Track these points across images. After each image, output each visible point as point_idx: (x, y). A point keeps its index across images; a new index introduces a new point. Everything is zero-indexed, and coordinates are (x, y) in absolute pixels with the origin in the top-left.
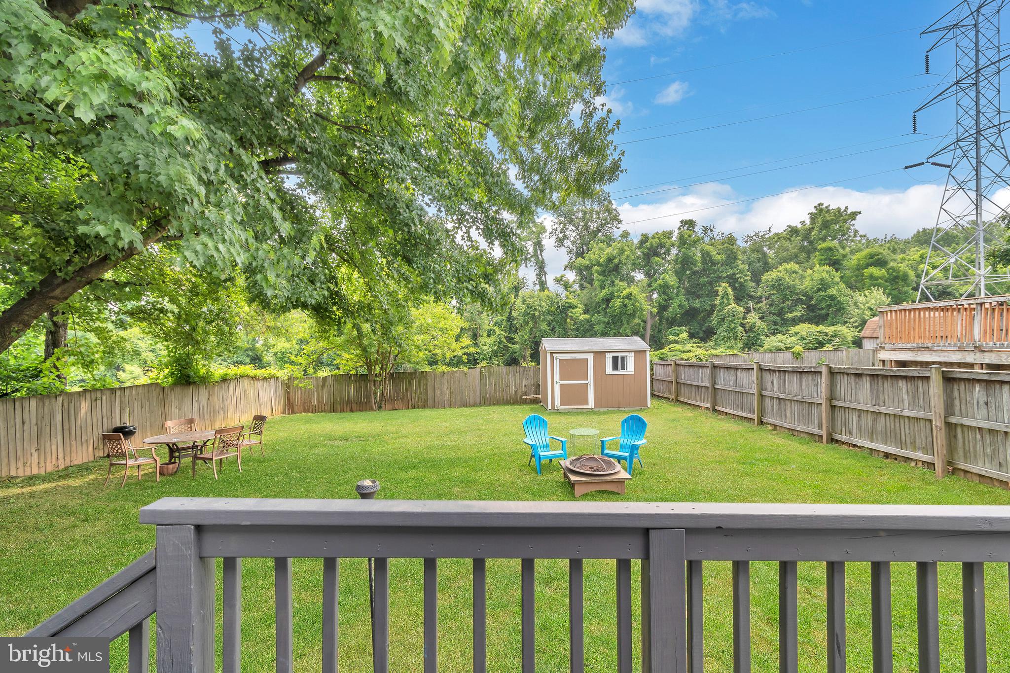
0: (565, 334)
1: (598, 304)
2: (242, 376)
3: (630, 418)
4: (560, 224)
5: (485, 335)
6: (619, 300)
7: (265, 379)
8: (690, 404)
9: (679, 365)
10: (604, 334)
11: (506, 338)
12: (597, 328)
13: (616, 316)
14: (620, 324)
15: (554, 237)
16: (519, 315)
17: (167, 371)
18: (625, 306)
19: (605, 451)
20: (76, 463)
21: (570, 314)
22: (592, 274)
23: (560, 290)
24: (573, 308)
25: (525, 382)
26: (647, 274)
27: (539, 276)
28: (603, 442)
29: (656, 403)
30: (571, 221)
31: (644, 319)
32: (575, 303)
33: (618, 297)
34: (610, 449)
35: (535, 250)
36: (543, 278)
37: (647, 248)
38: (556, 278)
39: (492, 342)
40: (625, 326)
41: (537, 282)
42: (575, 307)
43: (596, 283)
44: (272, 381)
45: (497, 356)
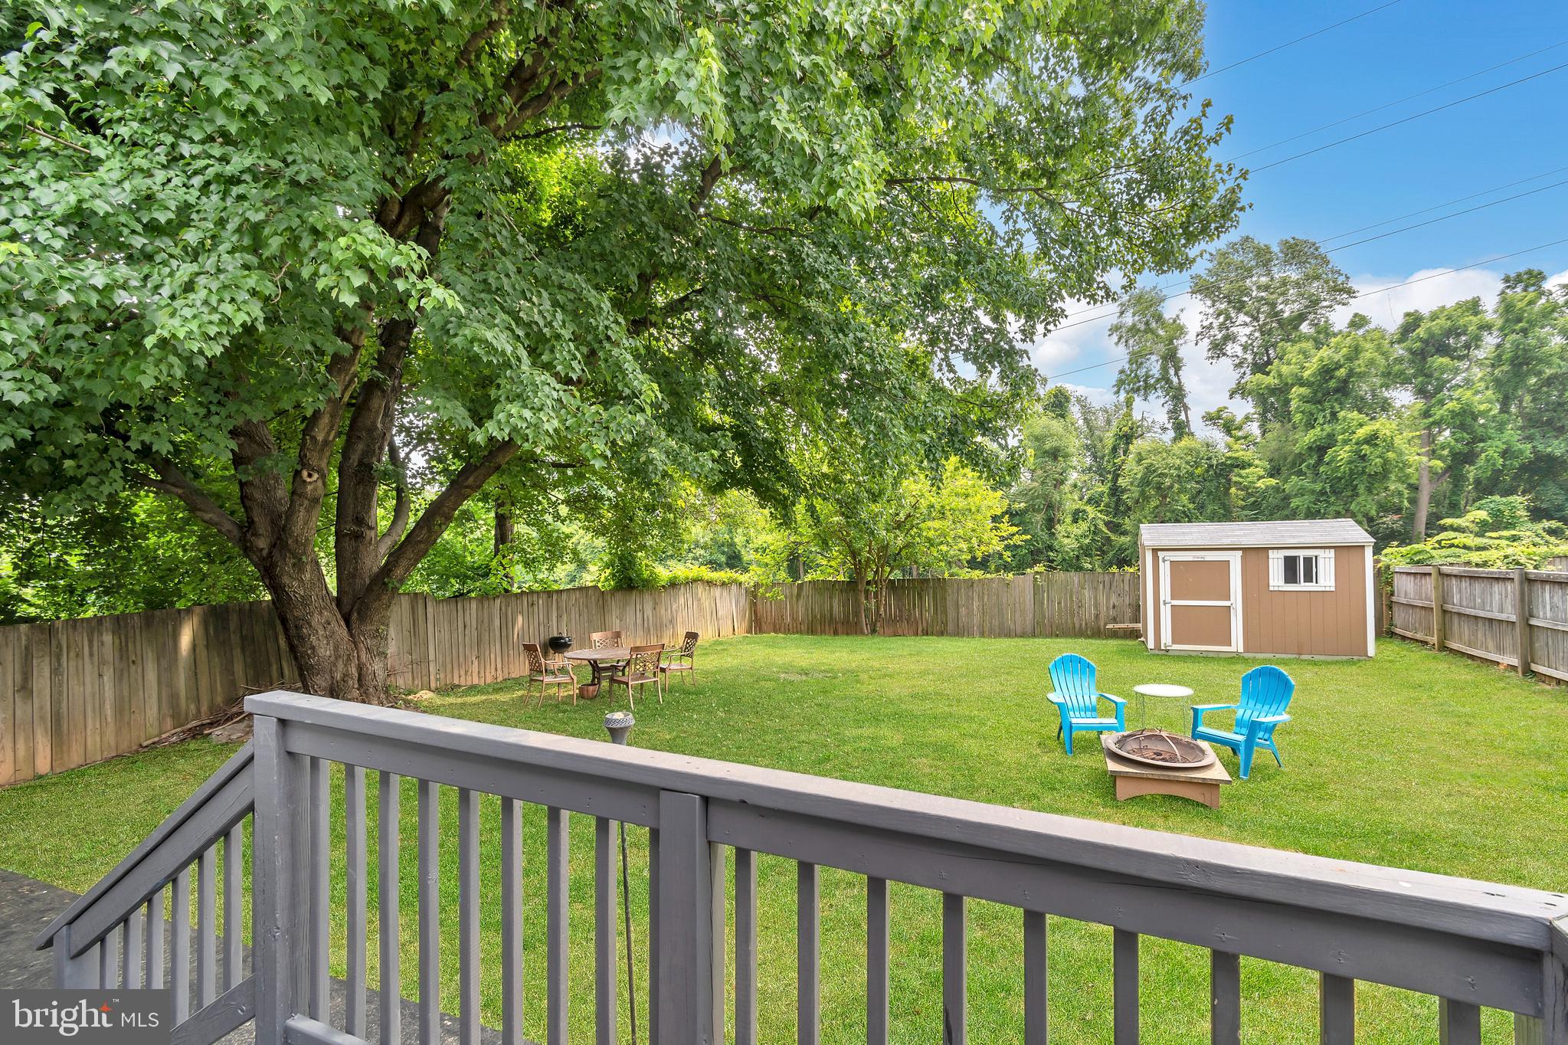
0: (1226, 515)
1: (1300, 458)
2: (695, 581)
3: (1260, 673)
4: (1219, 315)
5: (1069, 520)
6: (1347, 448)
7: (723, 584)
8: (1472, 657)
9: (1448, 575)
10: (1311, 515)
11: (1107, 524)
12: (1295, 502)
13: (1340, 479)
14: (1349, 493)
15: (1206, 341)
16: (1132, 484)
17: (608, 571)
18: (1363, 458)
19: (1201, 729)
20: (513, 676)
21: (1235, 479)
22: (1287, 402)
23: (1218, 437)
24: (1243, 468)
25: (1114, 599)
26: (1421, 392)
27: (1173, 413)
28: (1196, 711)
29: (1393, 648)
30: (1240, 307)
31: (1413, 481)
32: (1246, 459)
33: (1346, 442)
34: (1209, 725)
35: (1164, 369)
36: (1183, 417)
37: (1421, 340)
38: (1208, 414)
39: (1080, 532)
40: (1360, 499)
41: (1169, 426)
42: (1244, 465)
43: (1297, 418)
44: (734, 587)
45: (1090, 556)
